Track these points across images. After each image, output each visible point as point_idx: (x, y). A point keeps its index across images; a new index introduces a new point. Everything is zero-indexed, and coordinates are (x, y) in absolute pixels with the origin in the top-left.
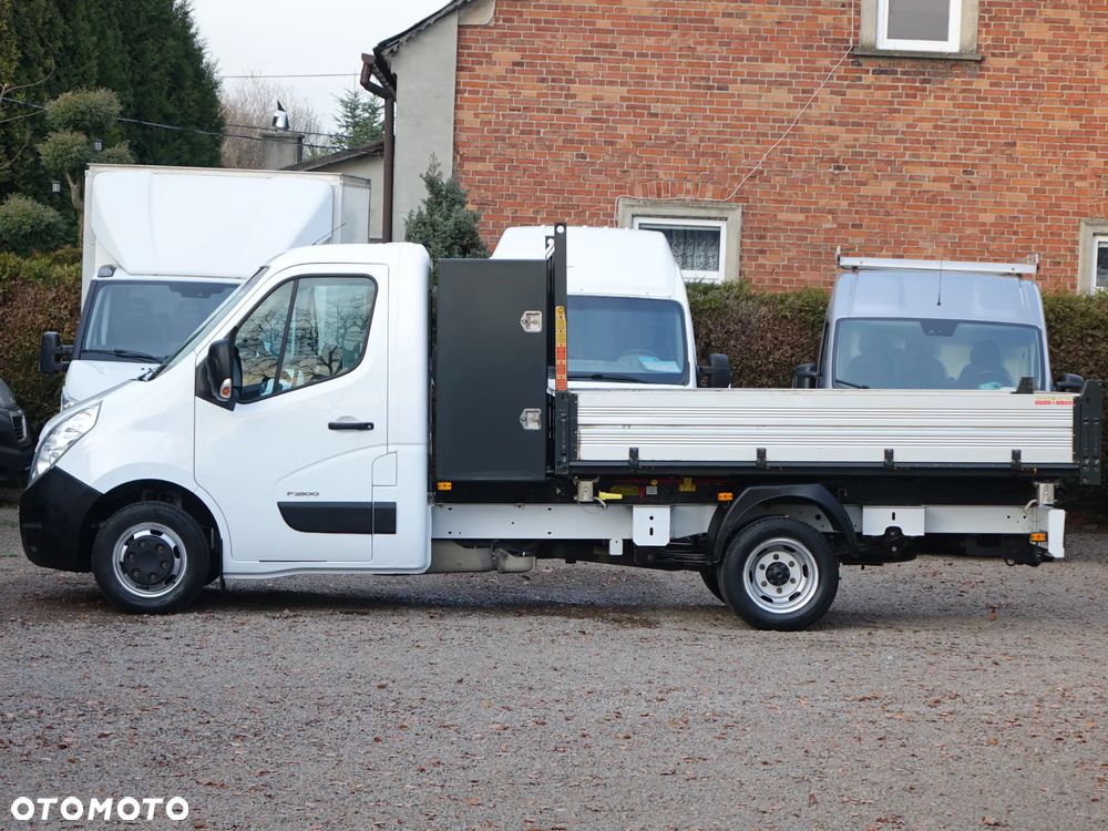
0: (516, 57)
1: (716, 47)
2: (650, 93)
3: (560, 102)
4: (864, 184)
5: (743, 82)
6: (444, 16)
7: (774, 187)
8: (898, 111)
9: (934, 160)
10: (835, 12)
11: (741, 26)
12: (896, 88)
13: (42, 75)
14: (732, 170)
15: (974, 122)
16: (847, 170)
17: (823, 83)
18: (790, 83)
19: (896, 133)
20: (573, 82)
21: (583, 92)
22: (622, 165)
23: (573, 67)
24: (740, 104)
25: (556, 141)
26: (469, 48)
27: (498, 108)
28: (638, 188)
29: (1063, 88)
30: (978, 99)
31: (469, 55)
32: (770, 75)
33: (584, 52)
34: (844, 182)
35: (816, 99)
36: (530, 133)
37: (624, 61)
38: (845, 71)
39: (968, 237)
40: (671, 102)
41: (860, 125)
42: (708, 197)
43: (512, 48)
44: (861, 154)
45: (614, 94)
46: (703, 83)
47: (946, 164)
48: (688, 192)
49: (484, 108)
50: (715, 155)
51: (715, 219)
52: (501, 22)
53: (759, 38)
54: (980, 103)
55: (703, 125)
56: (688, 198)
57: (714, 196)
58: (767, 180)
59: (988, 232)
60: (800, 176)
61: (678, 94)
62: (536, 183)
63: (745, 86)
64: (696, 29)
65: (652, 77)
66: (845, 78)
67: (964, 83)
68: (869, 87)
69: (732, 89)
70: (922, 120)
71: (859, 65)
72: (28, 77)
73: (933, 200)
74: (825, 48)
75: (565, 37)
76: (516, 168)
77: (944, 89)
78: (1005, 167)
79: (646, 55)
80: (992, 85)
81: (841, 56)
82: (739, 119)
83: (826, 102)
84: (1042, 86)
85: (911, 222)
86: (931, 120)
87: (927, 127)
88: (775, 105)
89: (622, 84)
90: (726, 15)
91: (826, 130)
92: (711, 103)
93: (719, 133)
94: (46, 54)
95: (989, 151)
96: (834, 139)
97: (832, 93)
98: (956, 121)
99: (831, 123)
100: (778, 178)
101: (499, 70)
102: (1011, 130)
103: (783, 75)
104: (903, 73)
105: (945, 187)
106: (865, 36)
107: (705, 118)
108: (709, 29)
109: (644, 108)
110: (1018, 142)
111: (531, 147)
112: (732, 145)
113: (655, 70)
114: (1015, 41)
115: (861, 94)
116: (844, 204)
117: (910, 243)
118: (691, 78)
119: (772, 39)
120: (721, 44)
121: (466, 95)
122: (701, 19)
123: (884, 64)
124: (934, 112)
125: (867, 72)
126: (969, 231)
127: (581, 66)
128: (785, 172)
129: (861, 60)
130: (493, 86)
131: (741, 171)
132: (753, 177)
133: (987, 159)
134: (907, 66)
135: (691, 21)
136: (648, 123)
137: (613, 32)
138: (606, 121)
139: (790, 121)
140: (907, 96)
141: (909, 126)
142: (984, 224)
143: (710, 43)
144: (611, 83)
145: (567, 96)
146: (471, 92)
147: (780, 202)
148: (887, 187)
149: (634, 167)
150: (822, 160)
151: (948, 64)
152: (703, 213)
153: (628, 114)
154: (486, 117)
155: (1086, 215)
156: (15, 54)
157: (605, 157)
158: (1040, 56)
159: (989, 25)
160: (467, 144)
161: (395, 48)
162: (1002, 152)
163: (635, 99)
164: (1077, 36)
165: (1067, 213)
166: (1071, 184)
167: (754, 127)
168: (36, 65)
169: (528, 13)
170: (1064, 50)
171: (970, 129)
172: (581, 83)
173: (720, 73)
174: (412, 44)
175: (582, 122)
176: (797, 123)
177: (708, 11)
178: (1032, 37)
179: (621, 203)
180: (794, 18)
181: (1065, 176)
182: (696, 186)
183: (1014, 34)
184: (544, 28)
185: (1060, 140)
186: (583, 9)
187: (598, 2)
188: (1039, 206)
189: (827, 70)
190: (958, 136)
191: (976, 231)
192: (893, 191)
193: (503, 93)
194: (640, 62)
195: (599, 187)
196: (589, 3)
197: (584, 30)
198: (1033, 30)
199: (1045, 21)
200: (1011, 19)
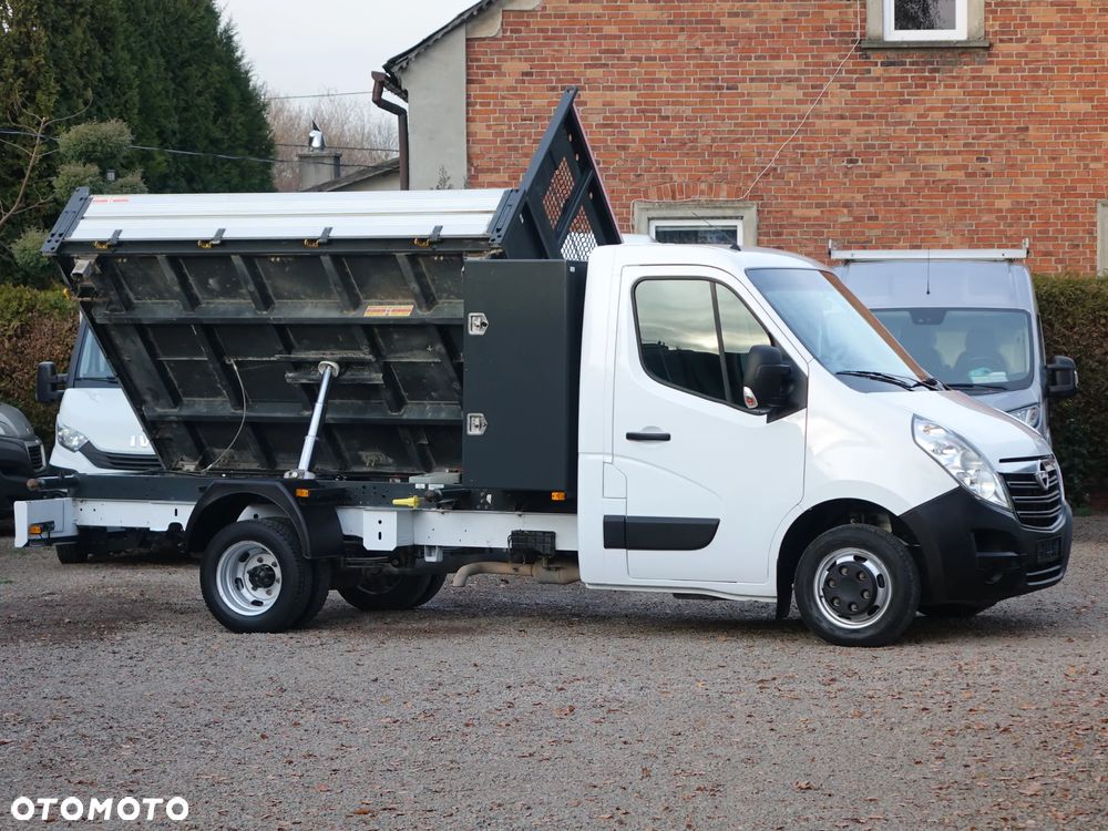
0: (525, 67)
1: (723, 47)
2: (660, 96)
4: (879, 176)
5: (752, 80)
6: (453, 29)
7: (788, 183)
8: (908, 102)
9: (948, 148)
10: (840, 7)
11: (748, 25)
12: (905, 79)
13: (81, 106)
14: (746, 169)
15: (986, 108)
16: (860, 163)
17: (832, 77)
18: (798, 80)
19: (907, 123)
20: (582, 89)
21: (594, 99)
22: (635, 169)
23: (583, 74)
24: (750, 102)
26: (478, 60)
27: (510, 119)
28: (653, 192)
29: (1073, 70)
30: (989, 85)
31: (479, 67)
32: (779, 72)
33: (592, 59)
34: (857, 176)
35: (826, 94)
37: (634, 66)
38: (854, 64)
39: (985, 223)
40: (681, 104)
41: (871, 117)
42: (723, 197)
43: (520, 59)
44: (873, 146)
45: (624, 99)
46: (712, 84)
47: (960, 152)
48: (702, 193)
49: (495, 119)
50: (727, 154)
51: (731, 218)
52: (508, 34)
53: (765, 36)
54: (990, 90)
55: (715, 125)
56: (703, 198)
57: (728, 196)
58: (781, 177)
59: (1005, 218)
60: (814, 171)
61: (688, 95)
63: (754, 84)
64: (703, 30)
65: (661, 80)
66: (854, 72)
67: (973, 70)
68: (878, 79)
69: (742, 88)
70: (932, 109)
71: (867, 58)
72: (68, 110)
73: (947, 189)
74: (832, 42)
75: (573, 45)
77: (953, 77)
78: (1018, 152)
79: (655, 59)
80: (1001, 71)
81: (849, 49)
82: (750, 118)
83: (836, 97)
84: (1051, 70)
85: (926, 212)
86: (941, 109)
87: (938, 116)
88: (785, 102)
89: (632, 88)
90: (732, 15)
91: (837, 124)
92: (722, 103)
93: (730, 132)
94: (86, 86)
95: (1002, 138)
96: (845, 132)
97: (842, 87)
98: (967, 108)
99: (842, 117)
100: (792, 174)
101: (509, 81)
102: (1023, 115)
103: (792, 72)
104: (912, 64)
105: (960, 175)
106: (872, 29)
107: (716, 118)
108: (716, 30)
109: (654, 111)
110: (1031, 127)
112: (744, 144)
113: (663, 73)
114: (1022, 26)
115: (870, 87)
116: (859, 197)
117: (927, 233)
118: (700, 79)
119: (780, 36)
120: (728, 44)
121: (478, 107)
122: (707, 21)
123: (892, 56)
124: (944, 101)
125: (875, 65)
126: (985, 218)
127: (591, 73)
128: (797, 168)
129: (869, 53)
130: (503, 98)
131: (754, 169)
132: (766, 175)
133: (1000, 145)
134: (916, 56)
135: (697, 22)
136: (658, 126)
137: (620, 37)
138: (618, 126)
139: (801, 117)
140: (917, 86)
141: (920, 116)
142: (1000, 211)
143: (717, 43)
144: (621, 88)
146: (482, 104)
147: (795, 198)
148: (901, 178)
149: (648, 170)
150: (835, 155)
151: (956, 52)
152: (718, 213)
153: (639, 118)
154: (499, 129)
155: (1102, 196)
156: (55, 87)
157: (617, 163)
158: (1048, 40)
159: (996, 12)
160: (481, 156)
161: (404, 64)
162: (1015, 137)
163: (646, 103)
164: (1084, 18)
165: (1084, 195)
166: (1086, 166)
167: (764, 125)
168: (75, 97)
169: (535, 23)
170: (1073, 32)
171: (981, 116)
172: (591, 89)
173: (728, 73)
174: (422, 60)
175: (594, 129)
176: (808, 118)
177: (713, 12)
178: (1040, 21)
179: (637, 207)
180: (800, 14)
181: (1079, 159)
182: (710, 186)
183: (1021, 19)
184: (552, 37)
185: (1072, 122)
186: (589, 15)
187: (604, 8)
188: (1054, 189)
189: (836, 64)
190: (970, 123)
191: (992, 218)
192: (907, 182)
193: (514, 104)
194: (648, 66)
195: (613, 192)
196: (595, 10)
197: (592, 37)
198: (1040, 14)
199: (1052, 4)
200: (1018, 4)
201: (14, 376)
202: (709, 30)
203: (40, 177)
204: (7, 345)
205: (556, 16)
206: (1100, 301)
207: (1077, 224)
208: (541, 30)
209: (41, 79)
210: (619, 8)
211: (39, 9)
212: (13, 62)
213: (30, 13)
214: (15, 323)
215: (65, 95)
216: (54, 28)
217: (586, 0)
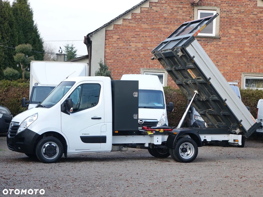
0: (118, 37)
1: (162, 35)
2: (148, 45)
6: (102, 28)
11: (167, 30)
15: (219, 51)
20: (131, 42)
21: (133, 45)
22: (141, 61)
23: (131, 39)
25: (127, 55)
27: (114, 48)
28: (145, 66)
29: (238, 44)
30: (219, 46)
31: (108, 36)
33: (133, 36)
36: (121, 54)
37: (142, 38)
40: (152, 47)
42: (161, 68)
43: (117, 35)
45: (140, 45)
48: (156, 67)
49: (111, 48)
51: (162, 72)
52: (115, 29)
56: (156, 68)
61: (154, 45)
62: (123, 65)
64: (158, 31)
67: (216, 43)
70: (207, 51)
72: (3, 41)
75: (129, 33)
76: (118, 61)
77: (212, 44)
78: (225, 61)
79: (147, 37)
80: (222, 43)
84: (233, 44)
86: (209, 51)
89: (142, 43)
90: (164, 28)
94: (7, 36)
95: (222, 58)
98: (214, 51)
101: (115, 40)
102: (227, 53)
104: (203, 41)
108: (161, 31)
109: (146, 48)
110: (228, 56)
111: (121, 57)
113: (149, 40)
114: (227, 34)
118: (157, 42)
120: (163, 34)
121: (107, 45)
122: (159, 29)
123: (199, 39)
124: (210, 49)
127: (133, 39)
130: (113, 43)
133: (221, 60)
134: (204, 39)
135: (157, 29)
136: (147, 51)
137: (139, 32)
138: (138, 51)
140: (204, 46)
143: (161, 34)
144: (139, 43)
145: (129, 46)
146: (108, 45)
149: (144, 61)
151: (213, 39)
152: (159, 71)
153: (143, 50)
154: (111, 50)
155: (243, 72)
156: (1, 36)
157: (138, 59)
158: (233, 37)
159: (222, 30)
160: (107, 56)
161: (91, 35)
162: (225, 58)
163: (144, 46)
164: (241, 33)
165: (239, 71)
166: (240, 65)
168: (5, 38)
169: (121, 27)
170: (238, 36)
171: (218, 53)
172: (132, 43)
174: (95, 34)
175: (133, 51)
177: (160, 27)
178: (231, 33)
179: (141, 69)
181: (238, 63)
183: (227, 32)
184: (125, 31)
185: (237, 55)
186: (133, 26)
187: (136, 25)
188: (233, 70)
190: (215, 54)
193: (115, 45)
194: (145, 38)
195: (136, 65)
196: (134, 25)
197: (133, 31)
198: (231, 31)
199: (234, 29)
200: (226, 29)
201: (5, 100)
204: (4, 93)
205: (126, 26)
206: (245, 95)
207: (237, 78)
208: (122, 29)
210: (140, 25)
214: (6, 88)
217: (132, 23)
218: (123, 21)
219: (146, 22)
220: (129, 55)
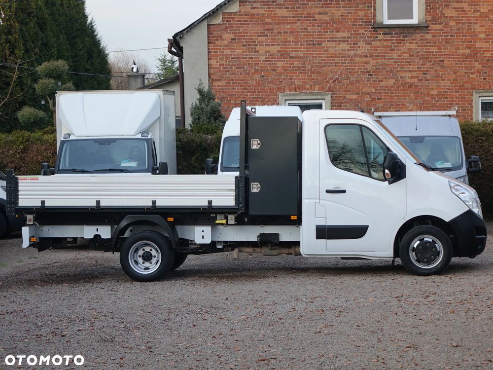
0: (232, 36)
1: (316, 27)
2: (289, 48)
3: (252, 54)
4: (382, 81)
5: (328, 41)
6: (201, 21)
7: (344, 85)
8: (394, 50)
9: (411, 69)
10: (365, 10)
11: (326, 18)
12: (393, 40)
13: (34, 56)
14: (326, 79)
15: (426, 52)
16: (374, 76)
17: (362, 40)
18: (348, 41)
19: (393, 59)
20: (257, 45)
21: (261, 50)
22: (279, 79)
23: (257, 39)
24: (328, 50)
25: (251, 70)
26: (212, 34)
27: (226, 58)
28: (287, 88)
29: (463, 36)
30: (427, 43)
31: (213, 37)
32: (340, 38)
33: (261, 33)
34: (373, 81)
35: (359, 47)
36: (240, 68)
37: (278, 35)
38: (371, 34)
39: (426, 101)
40: (299, 51)
41: (378, 56)
42: (316, 91)
43: (230, 33)
44: (380, 69)
45: (274, 49)
46: (311, 43)
47: (415, 71)
48: (308, 89)
49: (220, 59)
50: (318, 73)
51: (320, 99)
53: (334, 23)
54: (428, 44)
55: (313, 60)
56: (308, 91)
57: (319, 90)
58: (341, 82)
59: (435, 98)
60: (354, 79)
61: (301, 48)
62: (244, 89)
63: (329, 43)
64: (307, 20)
65: (290, 42)
66: (371, 37)
67: (421, 36)
68: (381, 40)
69: (324, 44)
70: (404, 53)
71: (377, 31)
72: (28, 57)
73: (411, 86)
74: (362, 25)
75: (252, 27)
76: (235, 83)
77: (412, 39)
78: (440, 71)
79: (287, 33)
80: (433, 36)
81: (369, 28)
82: (328, 57)
83: (364, 48)
84: (454, 36)
85: (402, 96)
86: (408, 53)
87: (406, 56)
88: (342, 50)
89: (278, 45)
90: (319, 14)
91: (364, 59)
92: (315, 51)
93: (319, 63)
94: (35, 47)
95: (433, 64)
96: (367, 63)
97: (366, 44)
98: (418, 52)
99: (366, 56)
100: (345, 81)
101: (226, 42)
102: (442, 55)
103: (345, 37)
104: (395, 34)
105: (416, 80)
106: (378, 19)
107: (313, 57)
108: (313, 20)
109: (287, 55)
110: (445, 60)
111: (241, 74)
112: (325, 68)
113: (291, 38)
114: (441, 17)
115: (378, 44)
116: (374, 90)
117: (402, 105)
118: (307, 41)
119: (340, 22)
120: (318, 26)
121: (212, 54)
122: (309, 16)
123: (387, 30)
124: (409, 49)
125: (380, 34)
126: (426, 98)
127: (260, 39)
128: (348, 78)
129: (377, 29)
130: (223, 49)
131: (329, 79)
132: (334, 81)
133: (432, 68)
134: (397, 31)
135: (305, 17)
136: (289, 61)
137: (272, 24)
138: (272, 61)
140: (397, 43)
141: (399, 56)
142: (433, 95)
143: (313, 26)
144: (273, 45)
145: (255, 52)
146: (214, 52)
147: (347, 91)
148: (391, 82)
149: (285, 79)
150: (363, 72)
151: (414, 29)
152: (314, 97)
153: (281, 58)
154: (221, 63)
155: (475, 89)
156: (22, 47)
157: (271, 77)
158: (452, 23)
159: (430, 12)
160: (214, 74)
161: (181, 36)
162: (439, 64)
163: (284, 51)
164: (467, 14)
165: (468, 88)
166: (468, 76)
167: (334, 60)
168: (31, 52)
170: (462, 20)
171: (424, 55)
172: (260, 46)
173: (318, 38)
174: (189, 34)
175: (262, 62)
176: (352, 57)
177: (312, 12)
178: (448, 15)
179: (280, 95)
180: (348, 13)
181: (466, 73)
182: (311, 86)
183: (441, 14)
184: (244, 23)
185: (462, 58)
186: (259, 14)
187: (265, 11)
188: (456, 86)
189: (363, 34)
190: (420, 59)
191: (429, 98)
192: (394, 83)
193: (228, 52)
194: (284, 36)
195: (270, 89)
196: (262, 12)
197: (260, 24)
198: (449, 12)
199: (454, 8)
200: (439, 8)
202: (310, 20)
203: (17, 85)
204: (18, 156)
205: (245, 15)
207: (464, 101)
208: (239, 21)
209: (17, 44)
210: (271, 11)
211: (15, 14)
212: (5, 37)
213: (12, 16)
214: (21, 147)
215: (27, 51)
216: (21, 23)
217: (258, 8)
218: (240, 6)
219: (284, 5)
220: (255, 70)
